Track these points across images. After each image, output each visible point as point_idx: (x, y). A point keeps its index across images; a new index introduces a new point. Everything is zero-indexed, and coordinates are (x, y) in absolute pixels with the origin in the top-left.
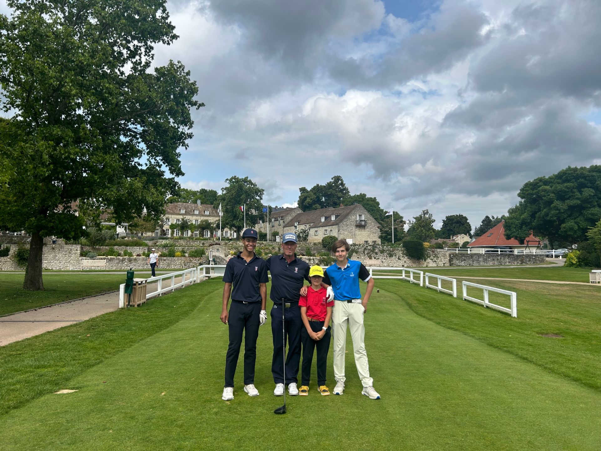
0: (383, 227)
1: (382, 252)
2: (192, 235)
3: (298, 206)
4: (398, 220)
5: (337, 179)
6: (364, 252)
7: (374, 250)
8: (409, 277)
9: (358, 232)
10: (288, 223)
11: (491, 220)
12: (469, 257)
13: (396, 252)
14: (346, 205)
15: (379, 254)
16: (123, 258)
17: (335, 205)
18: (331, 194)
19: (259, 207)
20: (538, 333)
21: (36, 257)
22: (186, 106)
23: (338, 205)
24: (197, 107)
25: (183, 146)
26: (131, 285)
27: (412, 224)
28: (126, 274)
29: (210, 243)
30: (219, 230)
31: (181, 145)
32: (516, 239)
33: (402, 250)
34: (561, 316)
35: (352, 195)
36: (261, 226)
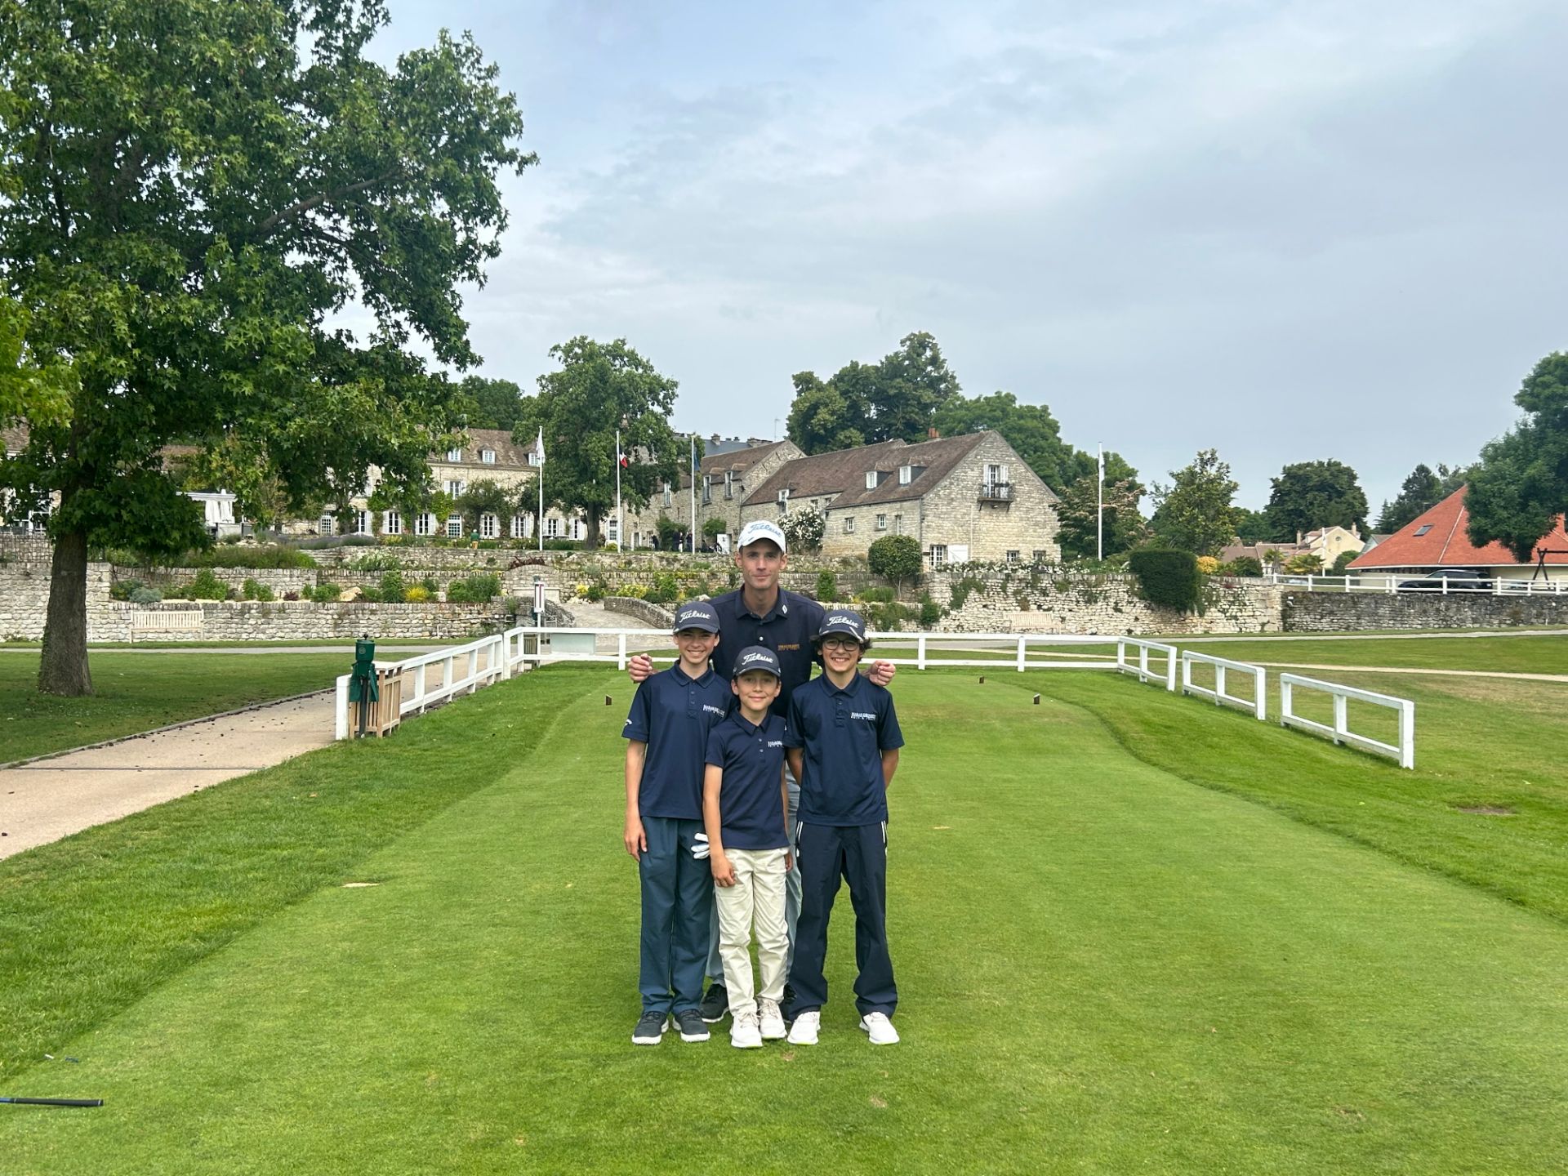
0: (1071, 507)
1: (1063, 587)
2: (440, 531)
3: (787, 434)
4: (1119, 484)
5: (920, 343)
6: (1004, 588)
7: (1036, 579)
8: (1137, 663)
9: (988, 521)
10: (757, 492)
11: (1434, 479)
12: (1345, 602)
13: (1106, 586)
14: (949, 432)
15: (1053, 592)
16: (244, 606)
17: (912, 431)
18: (900, 396)
19: (661, 440)
20: (1451, 804)
21: (71, 601)
22: (484, 163)
23: (919, 431)
24: (515, 165)
25: (471, 277)
26: (366, 679)
27: (1166, 495)
28: (353, 649)
29: (510, 559)
30: (532, 516)
31: (466, 274)
32: (1506, 544)
33: (1126, 582)
34: (1538, 766)
35: (967, 399)
36: (666, 502)
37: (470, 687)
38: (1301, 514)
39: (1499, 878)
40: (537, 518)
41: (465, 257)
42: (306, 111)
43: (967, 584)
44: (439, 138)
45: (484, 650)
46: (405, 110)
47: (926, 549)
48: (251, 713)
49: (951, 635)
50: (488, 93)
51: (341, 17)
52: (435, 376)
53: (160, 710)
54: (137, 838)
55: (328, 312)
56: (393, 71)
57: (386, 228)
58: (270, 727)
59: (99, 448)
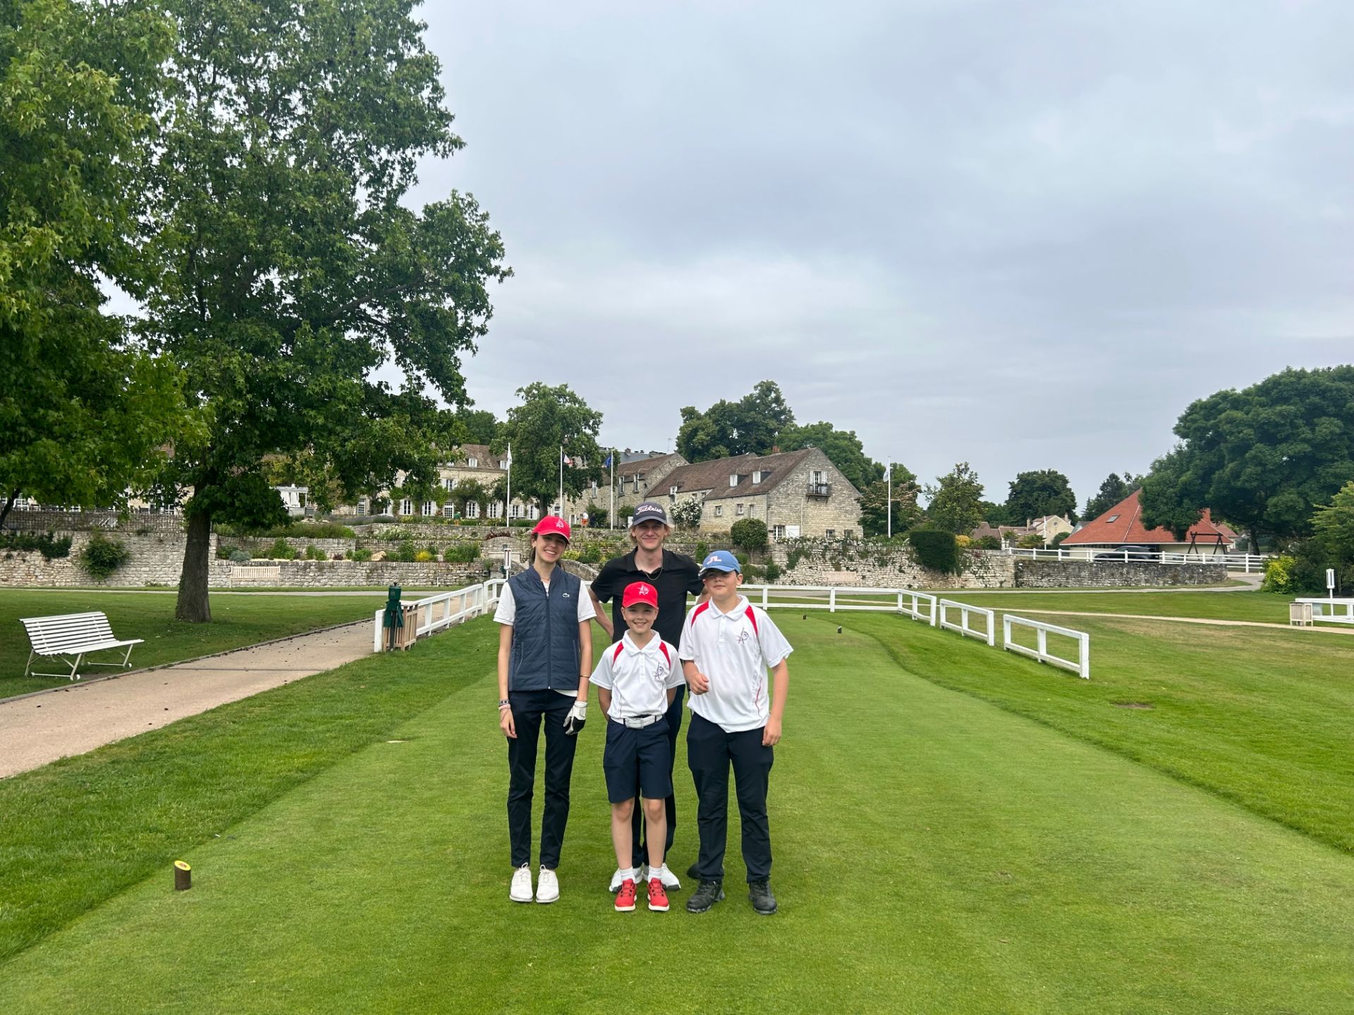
0: (869, 500)
1: (864, 555)
2: (439, 513)
3: (676, 448)
4: (902, 485)
5: (767, 388)
6: (823, 555)
7: (845, 550)
8: (910, 607)
9: (813, 509)
10: (655, 488)
11: (1122, 483)
12: (1058, 567)
13: (893, 555)
14: (787, 449)
15: (857, 558)
16: (306, 563)
17: (761, 447)
18: (753, 423)
19: (591, 451)
20: (1112, 702)
21: (199, 559)
22: (478, 275)
23: (766, 447)
24: (498, 277)
25: (467, 348)
26: (395, 612)
27: (934, 493)
28: (387, 593)
29: (487, 533)
30: (502, 503)
31: (464, 346)
32: (1168, 528)
33: (907, 552)
34: (1173, 678)
35: (799, 426)
36: (594, 494)
37: (461, 619)
38: (1030, 507)
39: (1127, 745)
40: (505, 505)
41: (464, 335)
42: (361, 239)
43: (798, 553)
44: (449, 259)
45: (471, 594)
46: (428, 240)
47: (772, 528)
48: (316, 635)
49: (788, 587)
50: (482, 230)
51: (386, 179)
52: (442, 412)
53: (256, 633)
54: (252, 712)
55: (372, 369)
56: (420, 215)
57: (413, 317)
58: (330, 644)
59: (221, 458)
